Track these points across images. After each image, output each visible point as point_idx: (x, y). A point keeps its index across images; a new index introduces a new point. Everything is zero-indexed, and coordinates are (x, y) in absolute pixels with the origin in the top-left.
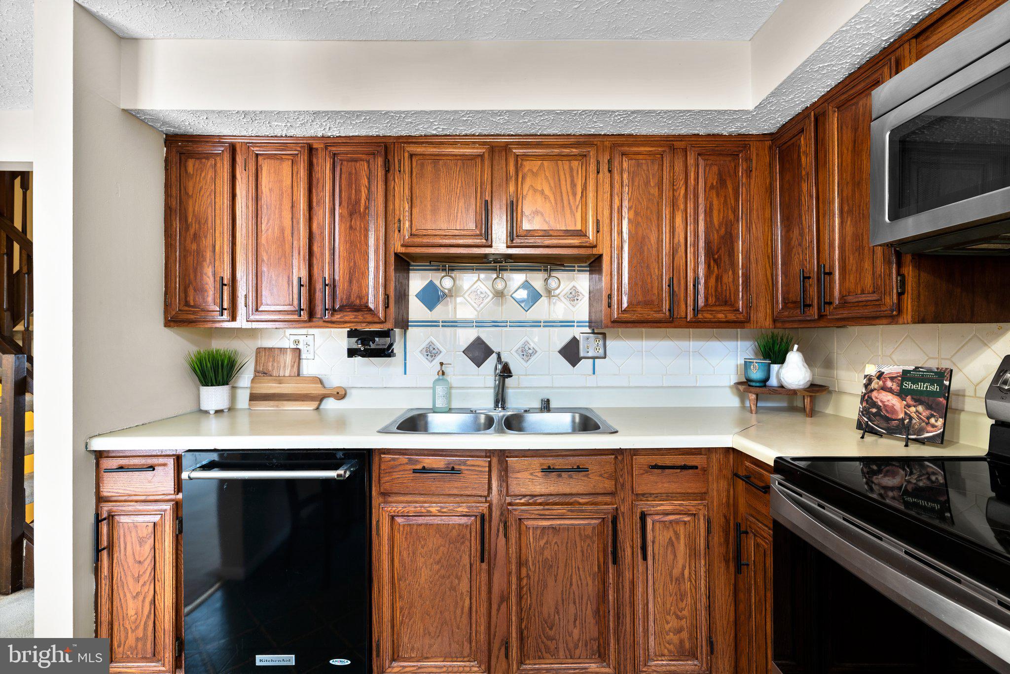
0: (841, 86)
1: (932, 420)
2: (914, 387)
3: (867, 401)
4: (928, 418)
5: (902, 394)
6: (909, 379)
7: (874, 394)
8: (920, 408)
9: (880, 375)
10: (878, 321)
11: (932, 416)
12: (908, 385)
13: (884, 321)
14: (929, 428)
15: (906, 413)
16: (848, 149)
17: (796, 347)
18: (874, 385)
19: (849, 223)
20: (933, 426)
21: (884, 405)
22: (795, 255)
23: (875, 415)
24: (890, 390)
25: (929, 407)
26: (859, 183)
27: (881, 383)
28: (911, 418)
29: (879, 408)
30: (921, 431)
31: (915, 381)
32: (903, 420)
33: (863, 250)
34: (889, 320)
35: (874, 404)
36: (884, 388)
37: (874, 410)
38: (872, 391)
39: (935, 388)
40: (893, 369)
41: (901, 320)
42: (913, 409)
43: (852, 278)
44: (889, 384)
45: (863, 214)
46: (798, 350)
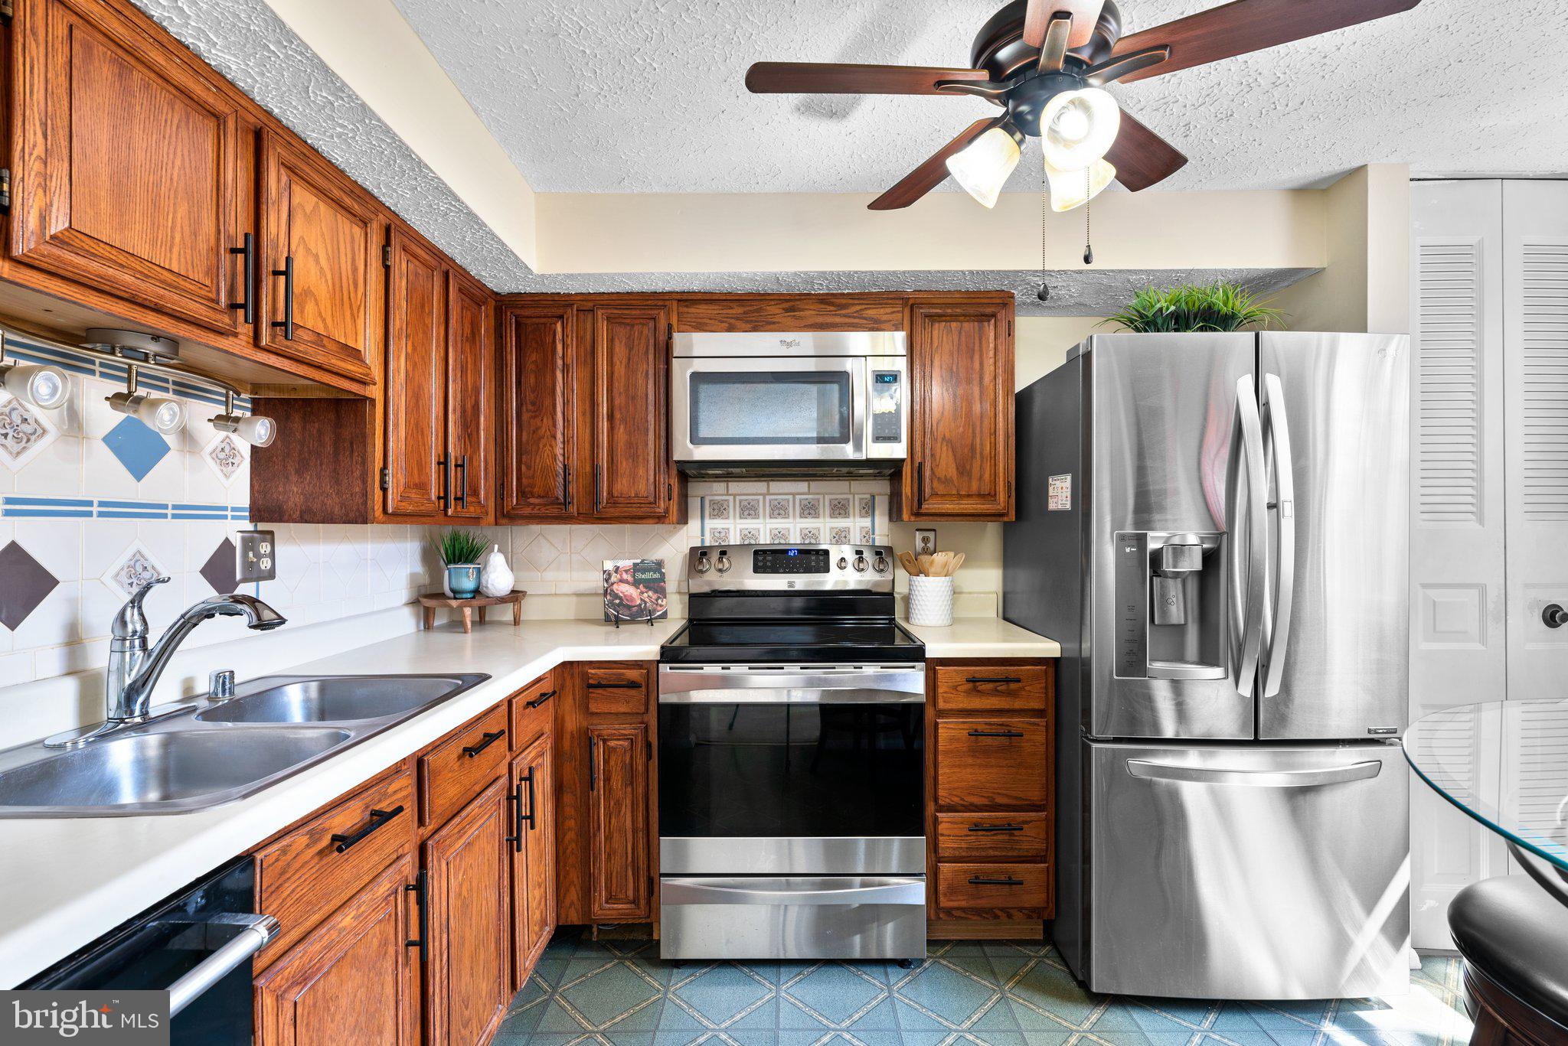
0: (606, 297)
1: (660, 601)
2: (643, 577)
3: (610, 594)
4: (657, 600)
5: (636, 583)
6: (639, 571)
7: (615, 587)
8: (650, 593)
9: (617, 569)
10: (644, 521)
11: (659, 598)
12: (639, 576)
13: (651, 521)
14: (659, 608)
15: (641, 599)
16: (621, 362)
17: (496, 547)
18: (613, 579)
19: (621, 430)
20: (661, 606)
21: (625, 596)
22: (544, 446)
23: (618, 605)
24: (627, 582)
25: (656, 592)
26: (633, 398)
27: (618, 576)
28: (645, 603)
29: (620, 598)
30: (655, 610)
31: (644, 571)
32: (640, 605)
33: (638, 457)
34: (657, 520)
35: (616, 596)
36: (622, 581)
37: (617, 601)
38: (613, 584)
39: (657, 576)
40: (626, 563)
41: (667, 520)
42: (645, 595)
43: (624, 481)
44: (625, 576)
45: (638, 427)
46: (499, 550)
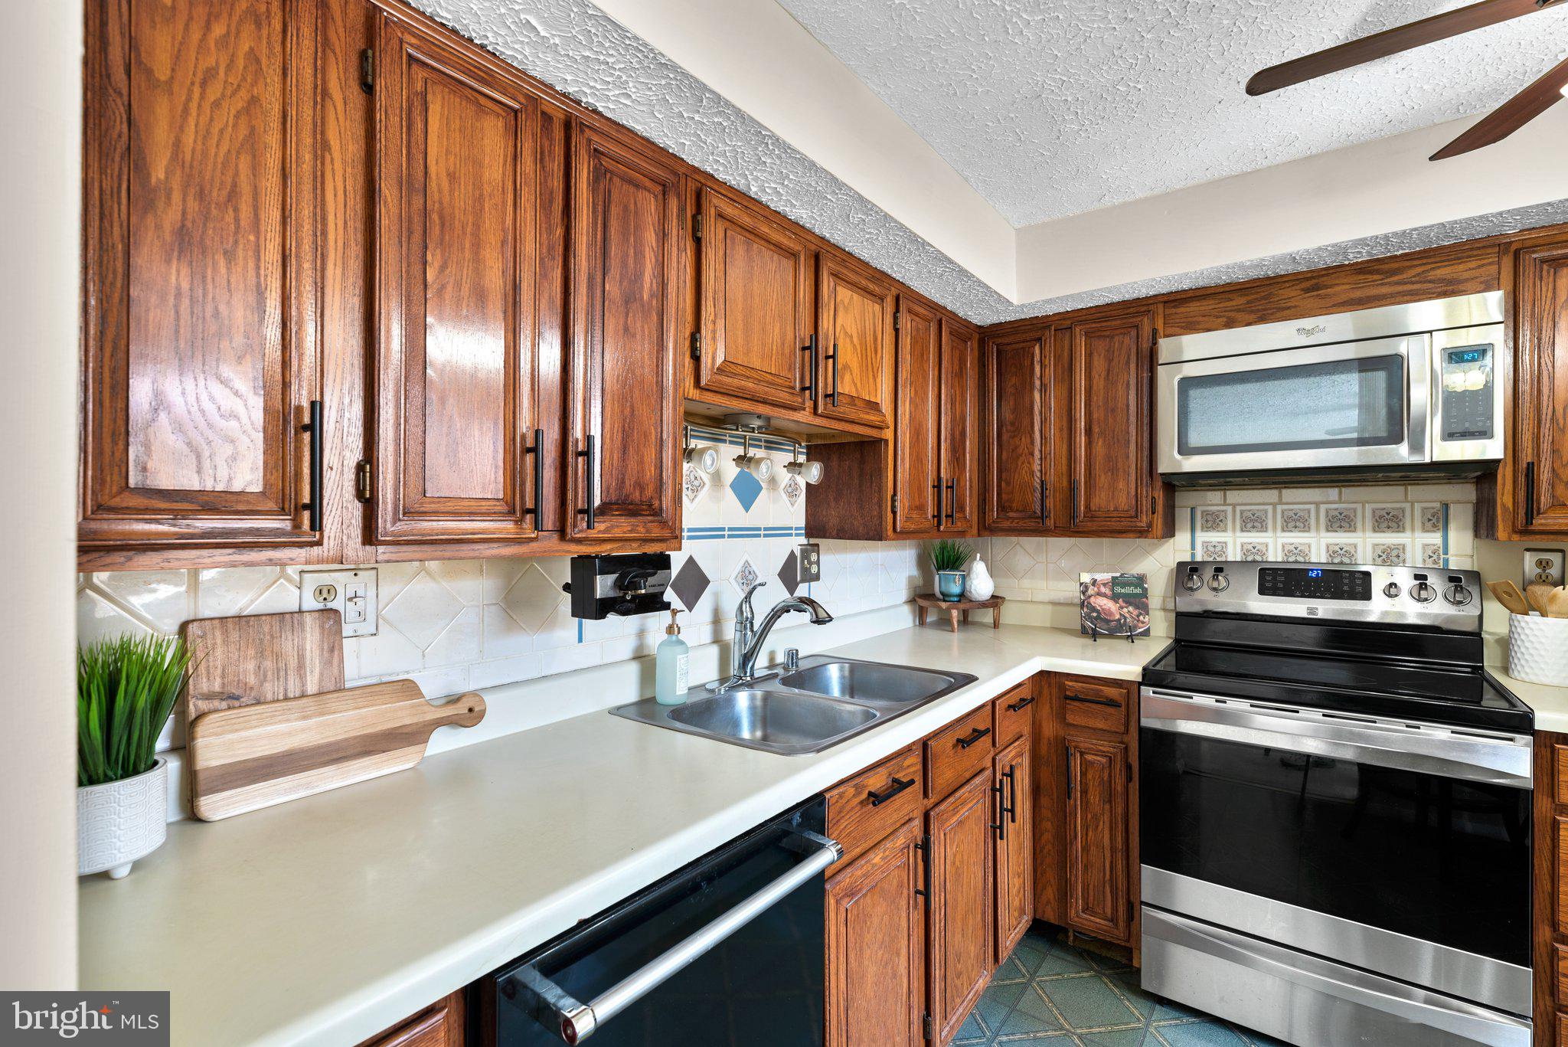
0: (1084, 312)
1: (1141, 618)
2: (1123, 591)
3: (1087, 606)
4: (1138, 616)
5: (1115, 597)
6: (1118, 585)
7: (1092, 600)
8: (1131, 609)
9: (1094, 582)
10: (1124, 535)
11: (1141, 614)
12: (1118, 590)
13: (1131, 535)
14: (1140, 625)
15: (1121, 614)
16: (1100, 375)
17: (978, 555)
18: (1090, 591)
19: (1100, 444)
20: (1143, 622)
21: (1103, 609)
22: (1023, 463)
23: (1096, 618)
24: (1105, 595)
25: (1137, 607)
26: (1113, 410)
27: (1096, 589)
28: (1125, 618)
29: (1098, 612)
30: (1136, 627)
31: (1124, 585)
32: (1119, 620)
33: (1118, 470)
34: (1139, 535)
35: (1094, 609)
36: (1099, 594)
37: (1095, 614)
38: (1090, 597)
39: (1139, 591)
40: (1104, 577)
41: (1150, 535)
42: (1125, 610)
43: (1103, 495)
44: (1103, 590)
45: (1118, 439)
